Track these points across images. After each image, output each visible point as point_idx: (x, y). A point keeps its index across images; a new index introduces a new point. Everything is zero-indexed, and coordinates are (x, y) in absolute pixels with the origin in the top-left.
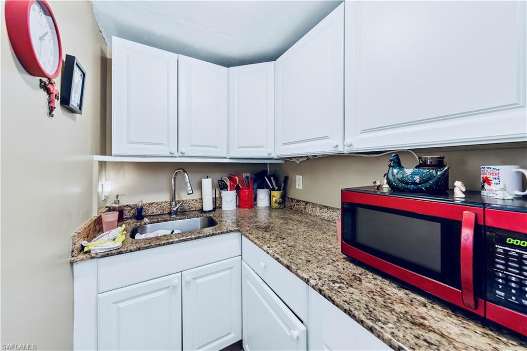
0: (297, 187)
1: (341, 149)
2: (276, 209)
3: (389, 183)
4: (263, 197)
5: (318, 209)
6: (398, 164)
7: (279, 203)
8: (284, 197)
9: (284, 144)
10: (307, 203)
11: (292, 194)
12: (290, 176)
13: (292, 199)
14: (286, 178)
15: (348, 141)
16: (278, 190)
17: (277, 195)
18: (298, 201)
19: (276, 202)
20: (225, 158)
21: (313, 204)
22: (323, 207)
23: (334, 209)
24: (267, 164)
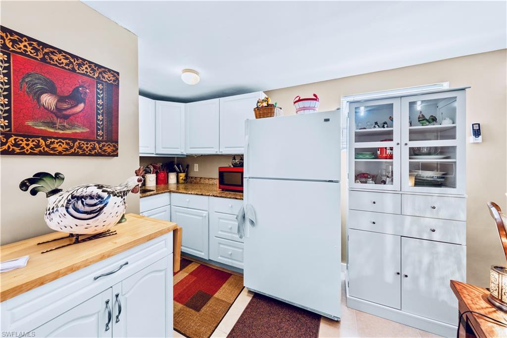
0: (195, 170)
1: (218, 153)
2: (182, 183)
3: (233, 165)
4: (172, 178)
5: (207, 180)
6: (234, 159)
7: (184, 180)
8: (186, 176)
9: (191, 148)
10: (201, 178)
11: (191, 174)
12: (190, 164)
13: (192, 177)
14: (188, 166)
15: (221, 150)
16: (184, 172)
17: (182, 176)
18: (196, 178)
19: (182, 179)
20: (153, 154)
21: (204, 178)
22: (209, 179)
23: (214, 179)
24: (175, 157)
